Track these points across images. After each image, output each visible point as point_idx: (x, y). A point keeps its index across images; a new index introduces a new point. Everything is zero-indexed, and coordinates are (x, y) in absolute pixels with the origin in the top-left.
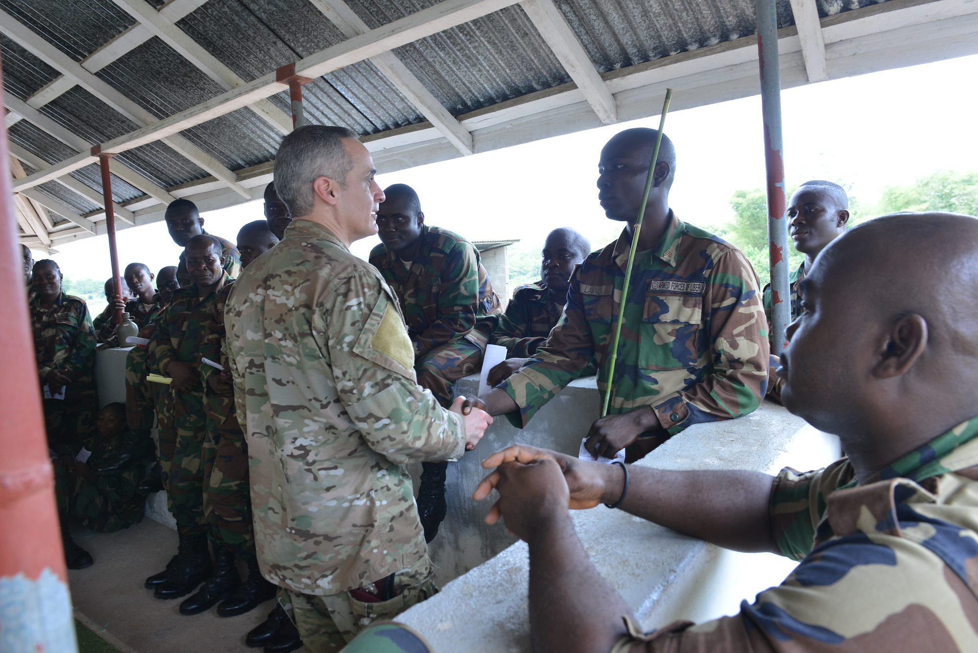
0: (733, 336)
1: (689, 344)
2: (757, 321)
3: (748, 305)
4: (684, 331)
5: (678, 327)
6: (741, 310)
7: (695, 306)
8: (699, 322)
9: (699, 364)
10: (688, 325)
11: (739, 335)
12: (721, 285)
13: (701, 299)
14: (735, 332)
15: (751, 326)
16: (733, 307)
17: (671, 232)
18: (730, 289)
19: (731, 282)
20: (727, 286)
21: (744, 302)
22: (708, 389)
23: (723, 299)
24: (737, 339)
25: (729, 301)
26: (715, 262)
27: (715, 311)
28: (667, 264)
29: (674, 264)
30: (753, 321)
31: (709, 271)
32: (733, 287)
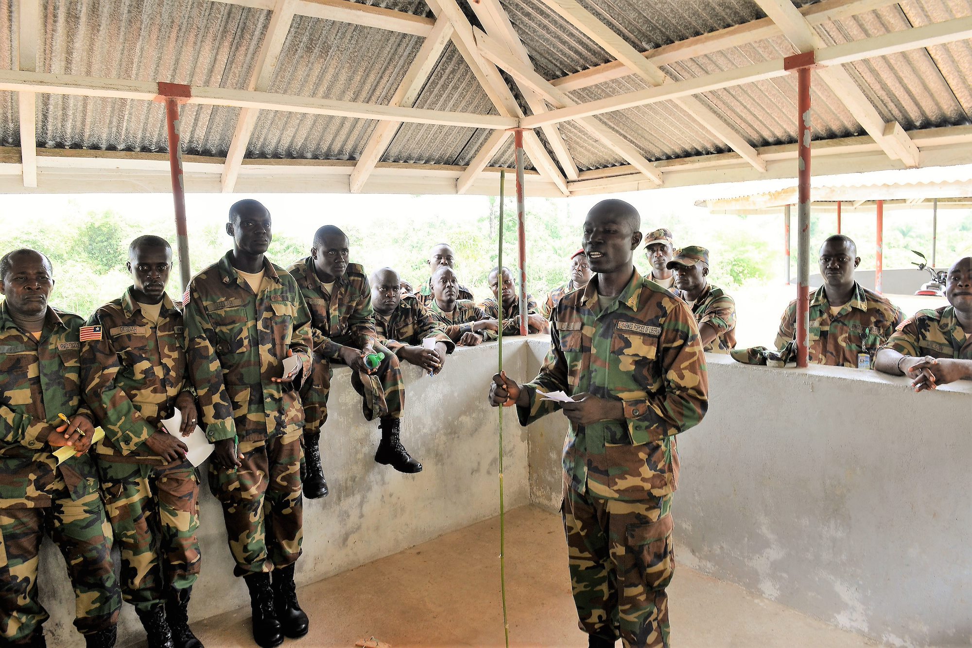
0: (681, 370)
1: (645, 372)
2: (698, 358)
3: (692, 345)
4: (641, 362)
5: (637, 359)
6: (687, 349)
7: (651, 344)
8: (654, 358)
9: (654, 388)
10: (645, 358)
11: (685, 368)
12: (674, 330)
13: (657, 339)
14: (682, 366)
15: (694, 362)
16: (681, 347)
17: (634, 282)
18: (679, 333)
19: (680, 328)
20: (677, 331)
21: (689, 343)
22: (662, 400)
23: (674, 340)
24: (683, 371)
25: (679, 342)
26: (668, 312)
27: (667, 350)
28: (630, 309)
29: (635, 309)
30: (695, 358)
31: (664, 319)
32: (682, 332)
